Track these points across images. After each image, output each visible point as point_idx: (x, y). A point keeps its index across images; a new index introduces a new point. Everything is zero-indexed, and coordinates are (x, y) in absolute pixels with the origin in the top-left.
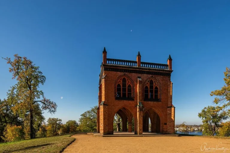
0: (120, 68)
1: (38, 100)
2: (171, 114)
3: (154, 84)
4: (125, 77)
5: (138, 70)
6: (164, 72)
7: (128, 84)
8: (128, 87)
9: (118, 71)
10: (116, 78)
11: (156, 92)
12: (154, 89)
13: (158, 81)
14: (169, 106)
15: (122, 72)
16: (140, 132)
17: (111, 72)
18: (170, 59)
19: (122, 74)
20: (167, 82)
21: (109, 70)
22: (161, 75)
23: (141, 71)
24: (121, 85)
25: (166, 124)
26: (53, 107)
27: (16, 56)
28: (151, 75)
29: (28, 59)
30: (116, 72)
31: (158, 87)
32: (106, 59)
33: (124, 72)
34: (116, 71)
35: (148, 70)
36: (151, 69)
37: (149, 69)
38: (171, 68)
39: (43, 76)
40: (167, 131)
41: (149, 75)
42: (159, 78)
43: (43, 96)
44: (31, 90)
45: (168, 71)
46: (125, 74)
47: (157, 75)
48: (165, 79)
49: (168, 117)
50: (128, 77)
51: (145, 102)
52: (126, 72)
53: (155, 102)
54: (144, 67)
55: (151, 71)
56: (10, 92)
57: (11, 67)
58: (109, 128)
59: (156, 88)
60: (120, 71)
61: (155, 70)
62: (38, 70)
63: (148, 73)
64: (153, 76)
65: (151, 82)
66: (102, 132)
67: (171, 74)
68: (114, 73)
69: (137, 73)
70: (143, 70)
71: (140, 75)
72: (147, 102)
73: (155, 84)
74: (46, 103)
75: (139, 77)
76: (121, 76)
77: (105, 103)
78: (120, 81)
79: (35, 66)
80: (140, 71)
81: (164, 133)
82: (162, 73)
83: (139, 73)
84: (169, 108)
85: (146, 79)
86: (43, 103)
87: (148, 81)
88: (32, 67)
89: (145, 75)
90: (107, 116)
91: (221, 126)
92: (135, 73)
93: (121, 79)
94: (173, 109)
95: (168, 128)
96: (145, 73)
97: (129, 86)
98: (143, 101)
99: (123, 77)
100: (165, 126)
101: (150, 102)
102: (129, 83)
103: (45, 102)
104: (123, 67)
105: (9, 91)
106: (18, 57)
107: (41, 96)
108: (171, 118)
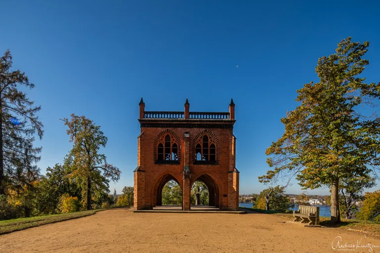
0: (161, 123)
1: (99, 166)
2: (232, 181)
3: (209, 140)
4: (169, 134)
5: (185, 123)
6: (223, 123)
7: (172, 142)
8: (173, 146)
9: (159, 127)
10: (156, 136)
11: (213, 151)
12: (209, 148)
13: (215, 136)
14: (230, 170)
15: (164, 127)
16: (186, 206)
17: (149, 128)
18: (232, 105)
19: (164, 129)
20: (227, 137)
21: (148, 126)
22: (218, 128)
23: (190, 124)
24: (164, 145)
25: (225, 196)
26: (116, 173)
27: (73, 115)
28: (204, 129)
29: (86, 118)
30: (156, 129)
31: (215, 145)
32: (143, 113)
33: (167, 127)
34: (156, 127)
35: (199, 123)
36: (203, 121)
37: (200, 121)
38: (233, 116)
39: (104, 137)
40: (227, 206)
41: (201, 129)
42: (215, 132)
43: (105, 161)
44: (89, 154)
45: (228, 121)
46: (168, 130)
47: (212, 128)
48: (224, 133)
49: (229, 186)
50: (173, 133)
51: (196, 166)
52: (170, 127)
53: (210, 166)
54: (195, 118)
55: (203, 123)
56: (67, 158)
57: (69, 129)
58: (147, 201)
59: (213, 146)
60: (161, 127)
61: (209, 121)
62: (99, 130)
63: (200, 126)
64: (206, 130)
65: (206, 138)
66: (136, 206)
67: (234, 125)
68: (154, 129)
69: (184, 127)
70: (192, 123)
71: (188, 130)
72: (198, 166)
73: (211, 140)
74: (107, 169)
75: (186, 133)
76: (162, 133)
77: (141, 169)
78: (162, 140)
79: (95, 126)
80: (188, 125)
81: (222, 208)
82: (220, 125)
83: (187, 127)
84: (231, 173)
85: (196, 135)
86: (104, 169)
87: (201, 138)
88: (92, 127)
89: (195, 129)
90: (143, 186)
91: (363, 198)
92: (181, 127)
93: (163, 137)
94: (235, 174)
95: (229, 202)
96: (195, 127)
97: (175, 145)
98: (192, 165)
99: (166, 134)
100: (224, 199)
101: (202, 166)
102: (174, 142)
103: (106, 167)
104: (164, 121)
105: (67, 156)
106: (76, 117)
107: (103, 161)
108: (232, 187)
